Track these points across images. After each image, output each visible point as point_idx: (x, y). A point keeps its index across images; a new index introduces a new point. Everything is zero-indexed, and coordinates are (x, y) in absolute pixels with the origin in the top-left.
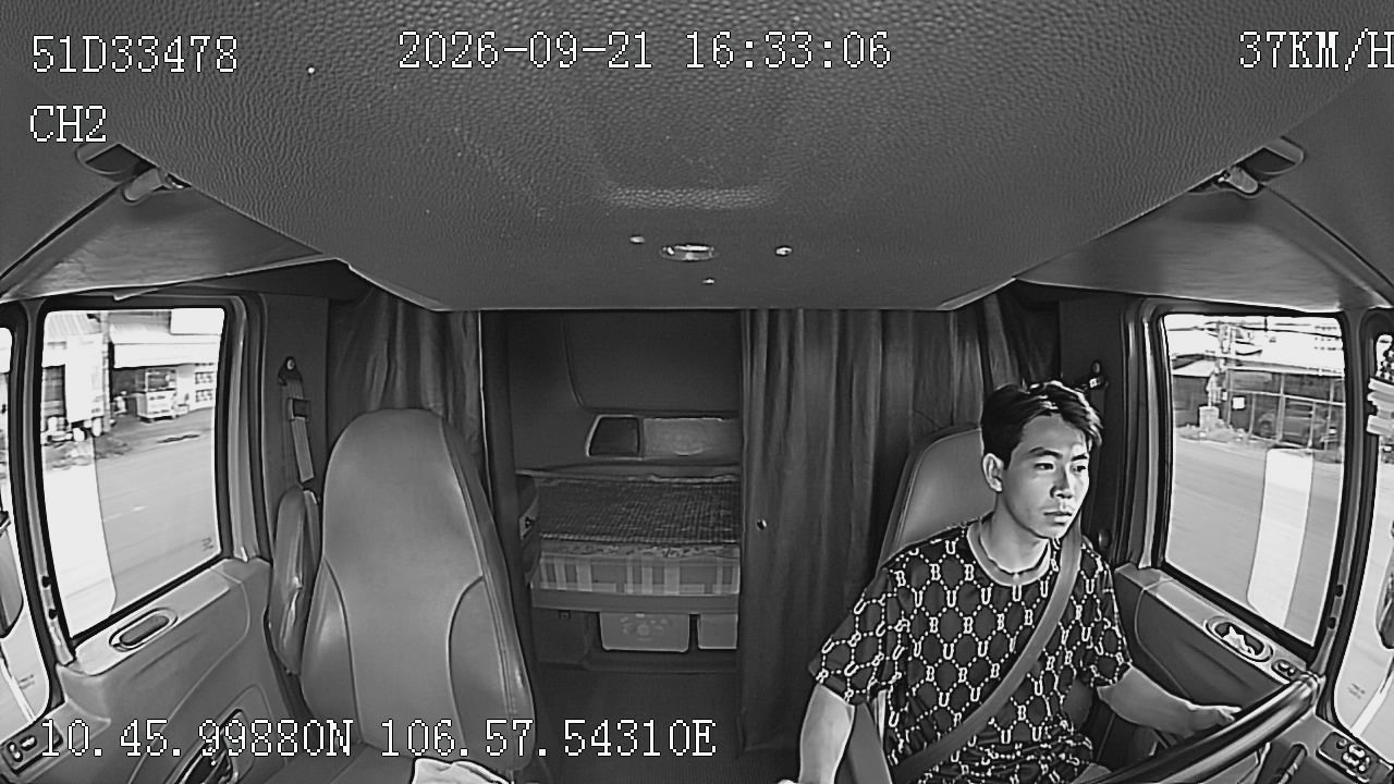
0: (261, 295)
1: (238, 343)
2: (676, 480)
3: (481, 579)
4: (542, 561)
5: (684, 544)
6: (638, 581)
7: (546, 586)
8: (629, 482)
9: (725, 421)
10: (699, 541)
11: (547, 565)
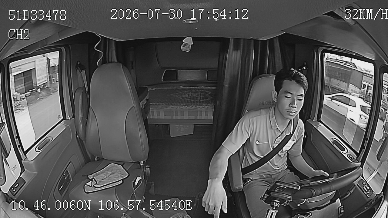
0: (70, 45)
1: (64, 60)
2: (188, 87)
3: (134, 106)
4: (150, 111)
5: (192, 105)
6: (176, 115)
7: (151, 118)
8: (174, 88)
9: (201, 71)
10: (196, 104)
11: (152, 112)
